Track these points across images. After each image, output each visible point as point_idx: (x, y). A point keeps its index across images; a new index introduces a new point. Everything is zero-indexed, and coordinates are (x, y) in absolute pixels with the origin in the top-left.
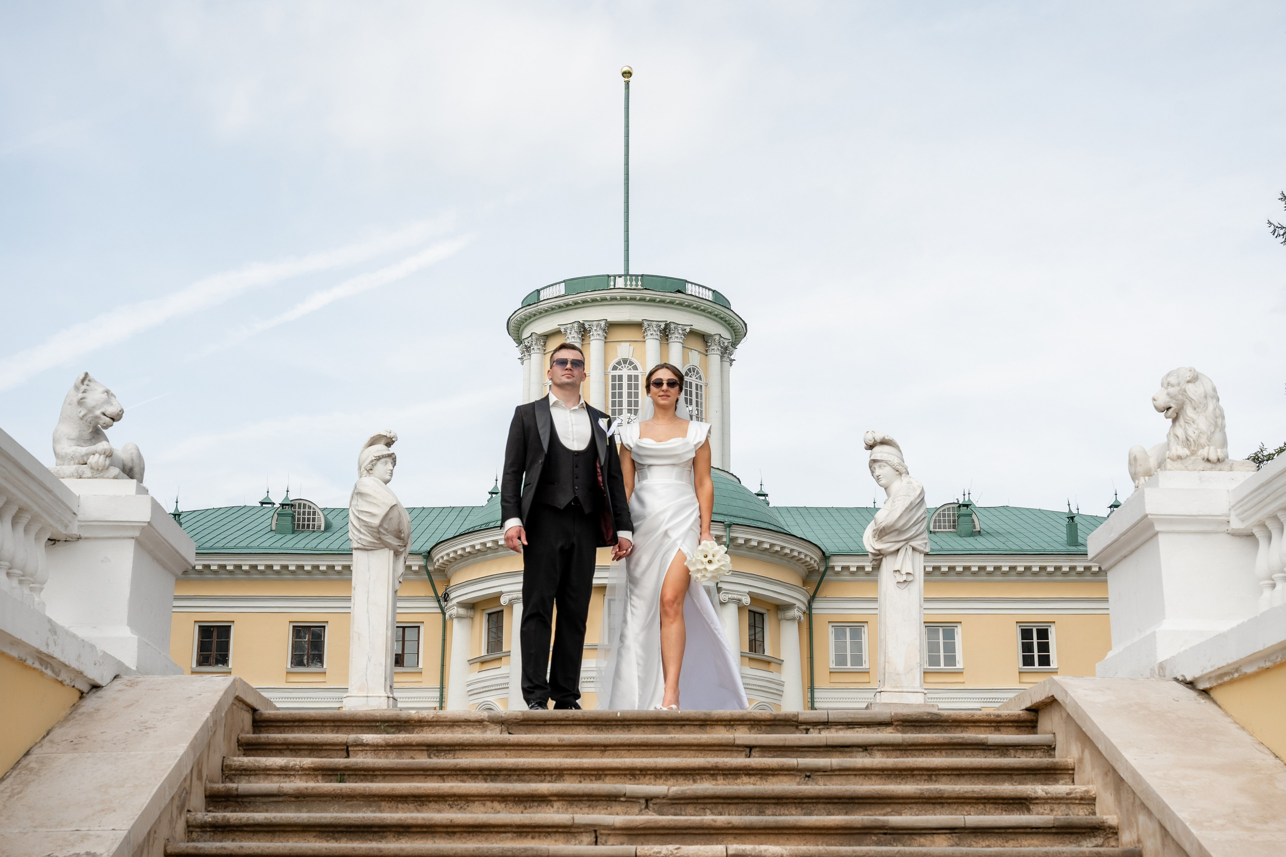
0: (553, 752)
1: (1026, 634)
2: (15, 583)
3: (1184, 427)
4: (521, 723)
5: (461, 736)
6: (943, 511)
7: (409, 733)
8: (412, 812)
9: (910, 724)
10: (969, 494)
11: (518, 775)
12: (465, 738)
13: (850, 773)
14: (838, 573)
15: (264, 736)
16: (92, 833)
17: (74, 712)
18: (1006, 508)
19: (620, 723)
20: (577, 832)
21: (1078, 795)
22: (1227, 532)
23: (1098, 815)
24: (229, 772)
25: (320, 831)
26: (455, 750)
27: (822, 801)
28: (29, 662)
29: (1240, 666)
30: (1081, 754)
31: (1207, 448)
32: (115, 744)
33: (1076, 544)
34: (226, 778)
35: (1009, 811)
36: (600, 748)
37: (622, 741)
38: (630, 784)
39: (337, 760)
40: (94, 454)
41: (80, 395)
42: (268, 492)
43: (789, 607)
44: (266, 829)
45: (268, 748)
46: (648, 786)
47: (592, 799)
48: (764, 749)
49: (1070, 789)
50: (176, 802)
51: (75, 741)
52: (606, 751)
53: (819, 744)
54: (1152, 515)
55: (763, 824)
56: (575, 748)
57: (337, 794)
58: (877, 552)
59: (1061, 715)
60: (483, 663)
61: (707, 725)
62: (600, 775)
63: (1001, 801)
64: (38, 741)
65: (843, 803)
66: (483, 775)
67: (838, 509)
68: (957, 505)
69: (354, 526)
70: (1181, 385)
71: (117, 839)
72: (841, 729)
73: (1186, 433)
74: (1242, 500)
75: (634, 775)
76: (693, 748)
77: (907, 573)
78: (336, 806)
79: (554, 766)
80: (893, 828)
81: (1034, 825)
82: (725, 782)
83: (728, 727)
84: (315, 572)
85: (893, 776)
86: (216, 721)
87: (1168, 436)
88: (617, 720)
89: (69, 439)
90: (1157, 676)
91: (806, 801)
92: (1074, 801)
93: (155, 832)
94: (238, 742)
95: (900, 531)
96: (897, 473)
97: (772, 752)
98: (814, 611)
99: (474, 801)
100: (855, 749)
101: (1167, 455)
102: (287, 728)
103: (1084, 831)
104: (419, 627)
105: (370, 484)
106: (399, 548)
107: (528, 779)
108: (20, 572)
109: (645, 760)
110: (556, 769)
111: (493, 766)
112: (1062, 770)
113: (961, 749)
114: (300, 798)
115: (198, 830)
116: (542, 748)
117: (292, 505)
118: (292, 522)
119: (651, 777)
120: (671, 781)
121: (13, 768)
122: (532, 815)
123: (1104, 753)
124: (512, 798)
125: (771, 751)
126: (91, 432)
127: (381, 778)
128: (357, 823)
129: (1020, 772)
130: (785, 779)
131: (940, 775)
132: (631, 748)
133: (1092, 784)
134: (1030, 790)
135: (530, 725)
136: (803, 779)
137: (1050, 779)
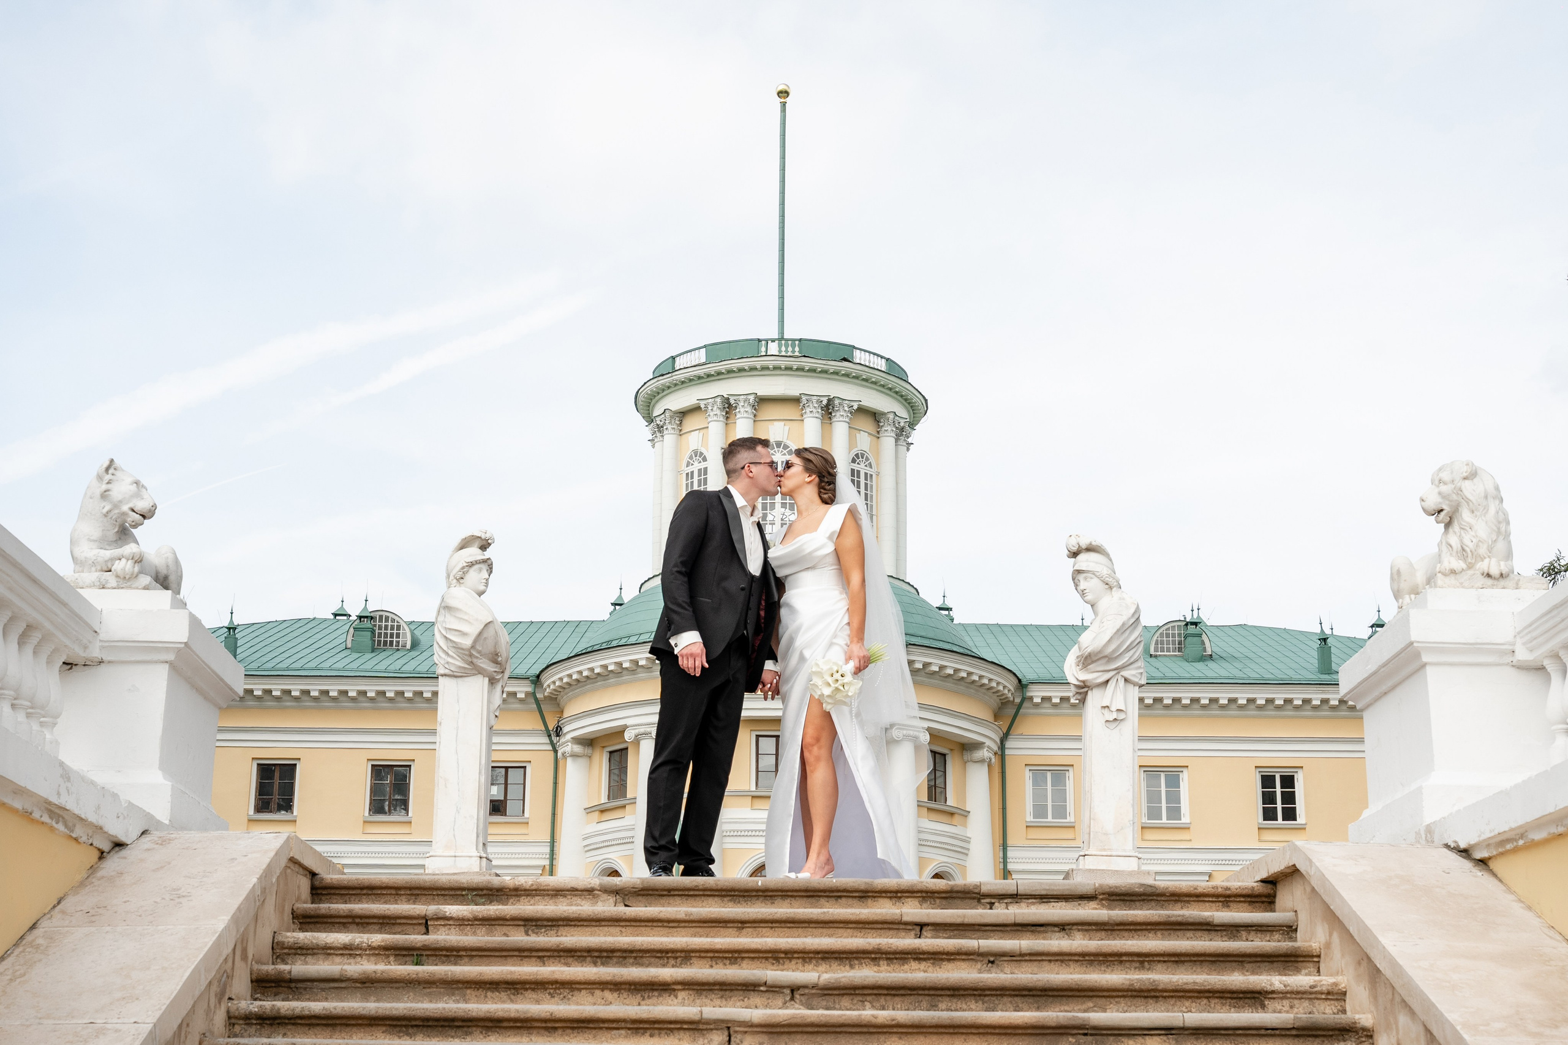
0: (678, 929)
1: (1267, 781)
2: (21, 716)
3: (1459, 534)
4: (640, 892)
5: (566, 908)
6: (1166, 630)
7: (503, 904)
8: (504, 1002)
9: (1118, 898)
10: (1198, 609)
11: (635, 958)
12: (570, 911)
13: (1044, 958)
14: (1037, 705)
15: (325, 907)
16: (109, 1026)
17: (92, 876)
18: (1244, 627)
19: (761, 894)
20: (706, 1029)
21: (1324, 989)
22: (1511, 664)
23: (1349, 1013)
24: (281, 951)
25: (390, 1025)
26: (559, 926)
27: (1008, 993)
28: (36, 815)
29: (1526, 831)
30: (1328, 938)
31: (1487, 561)
32: (140, 916)
33: (1329, 672)
34: (277, 959)
35: (1239, 1008)
36: (736, 925)
37: (764, 917)
38: (772, 970)
39: (412, 937)
40: (120, 559)
41: (104, 487)
42: (343, 601)
43: (976, 746)
44: (324, 1022)
45: (329, 921)
46: (794, 973)
47: (725, 988)
48: (938, 928)
49: (1315, 981)
50: (215, 988)
51: (92, 912)
52: (743, 928)
53: (1005, 922)
54: (1418, 642)
55: (935, 1022)
56: (705, 925)
57: (413, 979)
58: (1082, 684)
59: (1305, 889)
60: (602, 811)
61: (869, 897)
62: (736, 958)
63: (1229, 995)
64: (46, 911)
65: (1033, 996)
66: (591, 956)
67: (1038, 627)
68: (1184, 623)
69: (440, 647)
70: (1455, 482)
71: (139, 1034)
72: (1033, 903)
73: (1461, 541)
74: (1530, 625)
75: (777, 959)
76: (851, 926)
77: (1118, 710)
78: (411, 994)
79: (679, 946)
80: (1095, 1028)
81: (1269, 1025)
82: (889, 968)
83: (894, 900)
84: (399, 699)
85: (1096, 963)
86: (265, 888)
87: (1440, 544)
88: (757, 891)
89: (89, 540)
90: (1423, 842)
91: (988, 993)
92: (1319, 996)
93: (188, 1025)
94: (292, 914)
95: (1110, 659)
96: (1107, 586)
97: (948, 932)
98: (1007, 752)
99: (580, 990)
100: (1050, 928)
101: (1438, 570)
102: (353, 897)
103: (1331, 1033)
104: (525, 767)
105: (460, 596)
106: (495, 674)
107: (647, 962)
108: (28, 704)
109: (790, 940)
110: (682, 951)
111: (604, 946)
112: (1305, 956)
113: (1181, 930)
114: (367, 984)
115: (241, 1022)
116: (665, 924)
117: (372, 618)
118: (371, 639)
119: (798, 961)
120: (823, 967)
121: (16, 945)
122: (651, 1008)
123: (1356, 937)
124: (627, 986)
125: (946, 930)
126: (118, 532)
127: (466, 959)
128: (436, 1015)
129: (1254, 959)
130: (963, 965)
131: (1154, 961)
132: (774, 925)
133: (1342, 975)
134: (1265, 981)
135: (651, 895)
136: (985, 966)
137: (1290, 968)
